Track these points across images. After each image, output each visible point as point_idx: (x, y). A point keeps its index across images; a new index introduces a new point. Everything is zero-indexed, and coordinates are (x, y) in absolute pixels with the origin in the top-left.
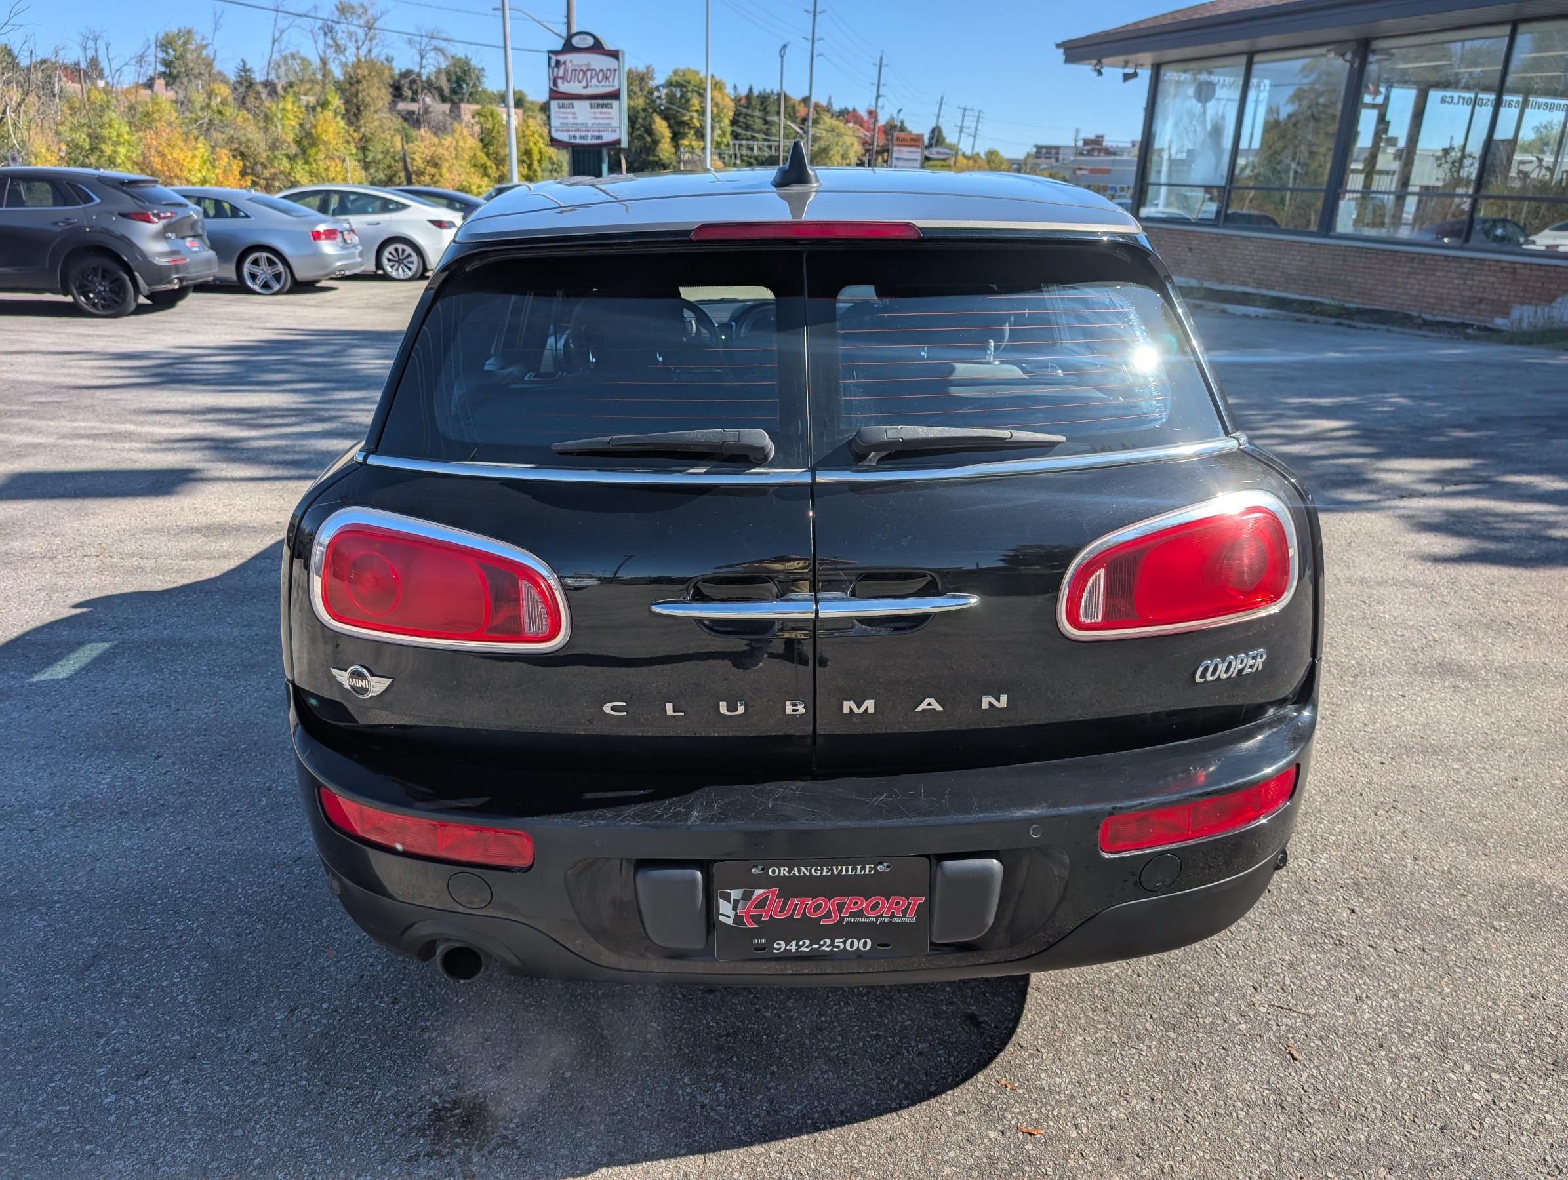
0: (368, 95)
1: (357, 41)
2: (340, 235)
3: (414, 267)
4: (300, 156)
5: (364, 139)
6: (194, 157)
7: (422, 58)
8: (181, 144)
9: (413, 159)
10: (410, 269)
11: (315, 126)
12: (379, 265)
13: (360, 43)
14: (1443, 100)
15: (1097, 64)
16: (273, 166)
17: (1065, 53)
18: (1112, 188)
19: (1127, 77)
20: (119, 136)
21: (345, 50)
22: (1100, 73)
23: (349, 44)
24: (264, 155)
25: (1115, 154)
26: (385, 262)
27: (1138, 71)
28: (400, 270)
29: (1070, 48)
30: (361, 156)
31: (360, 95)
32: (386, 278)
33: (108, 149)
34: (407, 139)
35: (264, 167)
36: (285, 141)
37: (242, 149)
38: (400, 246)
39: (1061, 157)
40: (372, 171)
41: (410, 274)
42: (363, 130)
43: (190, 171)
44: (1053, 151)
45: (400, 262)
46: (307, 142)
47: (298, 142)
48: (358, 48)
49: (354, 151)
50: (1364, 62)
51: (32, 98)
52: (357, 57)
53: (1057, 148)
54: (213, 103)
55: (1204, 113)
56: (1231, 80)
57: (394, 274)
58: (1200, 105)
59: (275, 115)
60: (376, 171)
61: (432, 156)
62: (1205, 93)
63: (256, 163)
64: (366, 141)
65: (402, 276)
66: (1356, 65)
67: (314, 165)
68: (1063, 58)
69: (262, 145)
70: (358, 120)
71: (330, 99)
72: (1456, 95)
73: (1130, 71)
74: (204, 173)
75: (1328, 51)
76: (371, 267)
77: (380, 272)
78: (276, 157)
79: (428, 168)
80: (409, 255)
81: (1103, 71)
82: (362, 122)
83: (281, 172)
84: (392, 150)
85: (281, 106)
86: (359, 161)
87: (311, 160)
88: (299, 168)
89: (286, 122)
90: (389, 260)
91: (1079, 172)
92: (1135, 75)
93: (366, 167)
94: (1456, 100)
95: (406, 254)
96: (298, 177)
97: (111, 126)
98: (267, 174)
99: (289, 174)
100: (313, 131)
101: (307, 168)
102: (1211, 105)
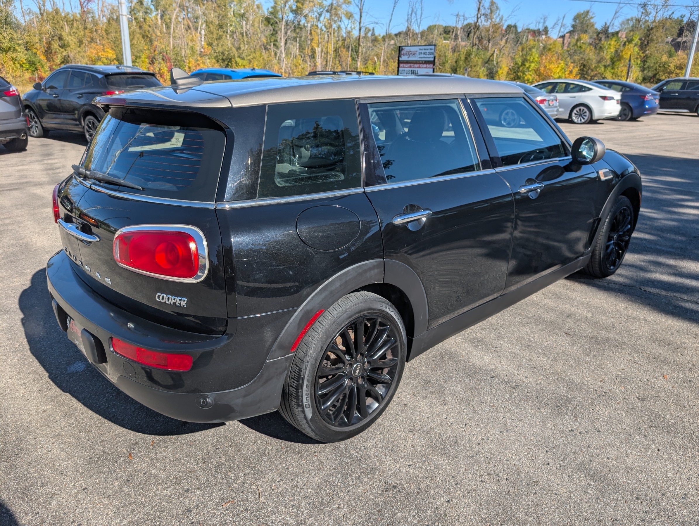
0: (655, 35)
1: (657, 9)
2: (547, 102)
3: (586, 118)
4: (611, 66)
5: (647, 57)
6: (558, 67)
7: (691, 15)
8: (555, 62)
9: (669, 66)
10: (584, 119)
11: (622, 52)
12: (570, 116)
13: (658, 10)
16: (596, 70)
20: (534, 59)
21: (650, 14)
23: (652, 11)
24: (594, 66)
26: (573, 115)
28: (579, 119)
30: (642, 65)
31: (650, 36)
32: (572, 122)
33: (527, 65)
34: (670, 55)
35: (592, 70)
36: (605, 59)
37: (585, 63)
38: (582, 108)
40: (646, 72)
41: (583, 121)
42: (647, 52)
43: (554, 73)
45: (580, 115)
46: (617, 58)
47: (612, 59)
48: (657, 13)
49: (639, 62)
51: (508, 45)
52: (655, 17)
54: (579, 43)
57: (576, 121)
59: (605, 47)
60: (648, 72)
61: (680, 64)
63: (589, 69)
64: (647, 58)
65: (579, 122)
67: (616, 70)
69: (594, 61)
70: (646, 47)
71: (634, 38)
74: (560, 74)
76: (566, 117)
77: (570, 119)
78: (599, 66)
79: (676, 70)
80: (585, 112)
82: (647, 48)
83: (599, 73)
84: (659, 61)
85: (609, 43)
86: (640, 67)
87: (615, 67)
88: (608, 71)
89: (609, 50)
90: (575, 114)
93: (643, 70)
95: (584, 111)
96: (606, 75)
97: (531, 55)
98: (592, 74)
99: (603, 74)
100: (621, 54)
101: (612, 71)
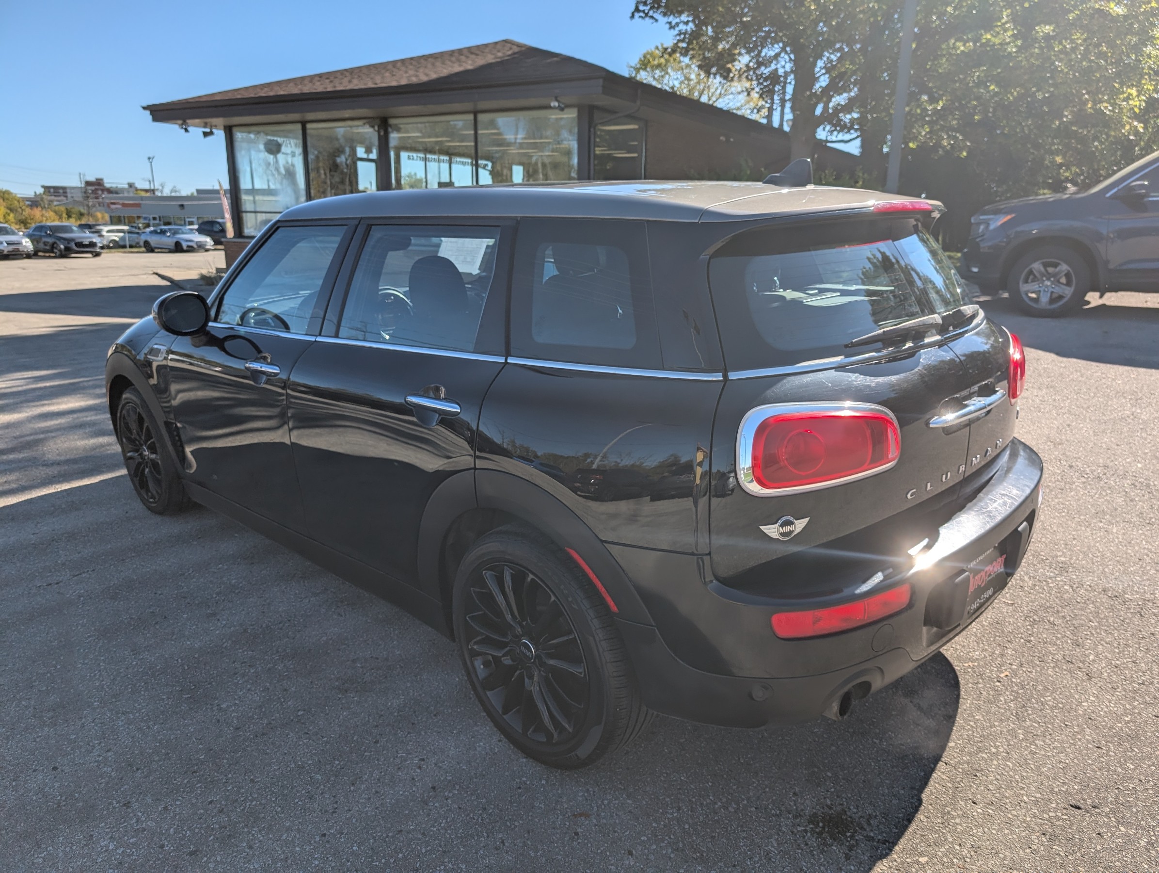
14: (409, 158)
15: (182, 124)
17: (151, 114)
18: (145, 218)
19: (206, 134)
22: (186, 130)
25: (117, 193)
27: (214, 130)
29: (155, 111)
39: (69, 195)
44: (61, 191)
50: (387, 134)
53: (64, 189)
55: (277, 162)
56: (293, 142)
58: (272, 157)
62: (274, 149)
66: (382, 133)
68: (151, 117)
72: (415, 155)
73: (208, 130)
75: (364, 124)
81: (189, 129)
91: (113, 206)
92: (211, 133)
94: (415, 158)
102: (280, 156)
